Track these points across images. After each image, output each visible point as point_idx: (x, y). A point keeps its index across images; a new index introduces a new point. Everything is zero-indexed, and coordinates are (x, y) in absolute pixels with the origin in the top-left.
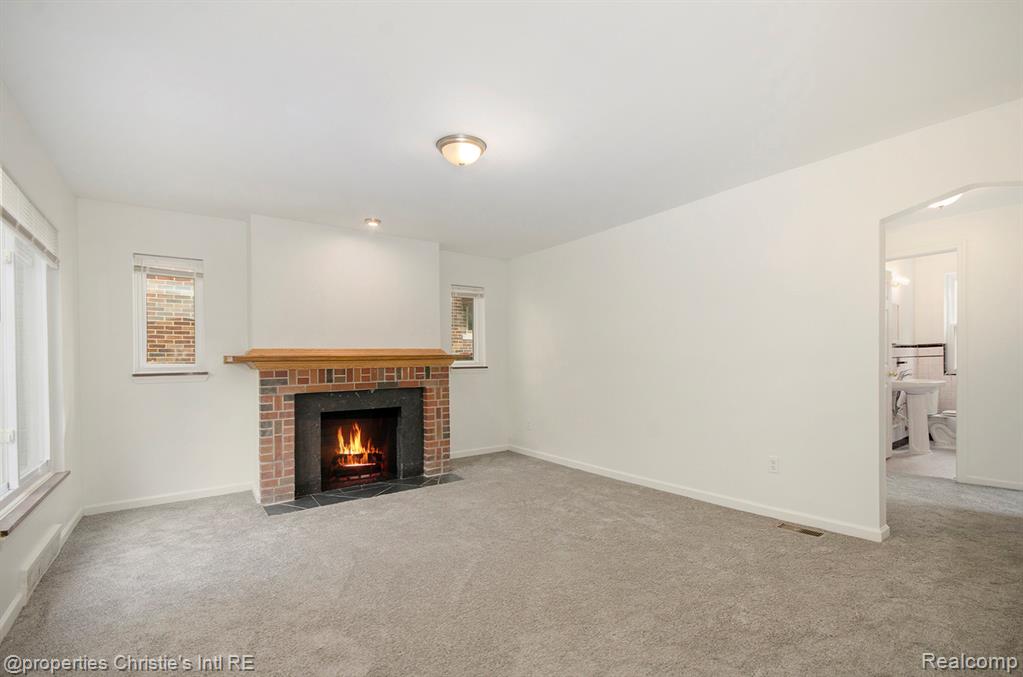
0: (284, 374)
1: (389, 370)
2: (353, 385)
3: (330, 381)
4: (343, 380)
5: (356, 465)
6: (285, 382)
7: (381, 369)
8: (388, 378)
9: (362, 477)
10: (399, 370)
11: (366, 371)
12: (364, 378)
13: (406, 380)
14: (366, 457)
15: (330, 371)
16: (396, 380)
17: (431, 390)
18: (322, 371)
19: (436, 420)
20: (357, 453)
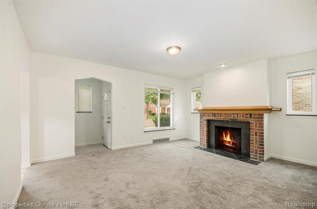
0: (204, 114)
1: (234, 114)
2: (222, 118)
3: (215, 116)
4: (218, 116)
5: (228, 145)
6: (205, 116)
7: (231, 114)
8: (233, 117)
9: (231, 150)
10: (237, 114)
11: (225, 114)
12: (225, 117)
13: (240, 118)
14: (231, 143)
15: (215, 114)
16: (236, 118)
17: (252, 123)
18: (213, 113)
19: (255, 137)
20: (229, 141)
